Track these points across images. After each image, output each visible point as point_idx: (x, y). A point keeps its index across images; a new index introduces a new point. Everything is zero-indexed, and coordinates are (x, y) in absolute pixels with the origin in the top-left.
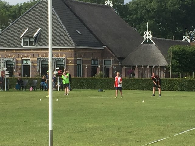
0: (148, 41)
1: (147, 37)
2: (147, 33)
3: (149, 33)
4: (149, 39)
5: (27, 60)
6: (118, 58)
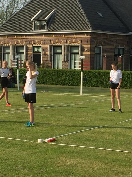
5: (38, 47)
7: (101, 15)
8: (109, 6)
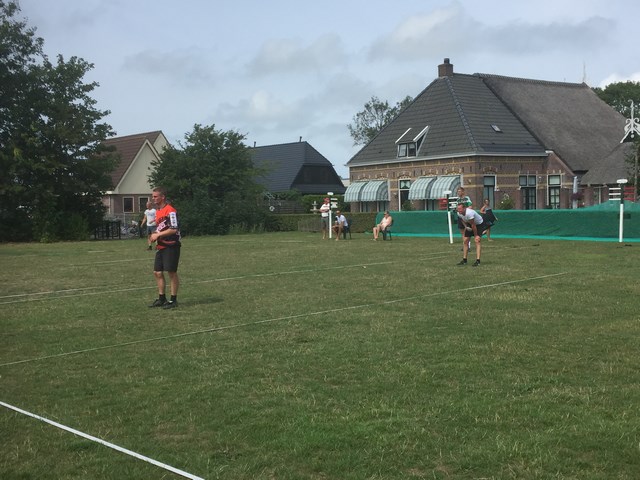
0: (633, 136)
1: (632, 129)
2: (632, 121)
3: (636, 121)
4: (635, 133)
5: (405, 181)
6: (574, 172)
7: (497, 129)
8: (515, 115)
